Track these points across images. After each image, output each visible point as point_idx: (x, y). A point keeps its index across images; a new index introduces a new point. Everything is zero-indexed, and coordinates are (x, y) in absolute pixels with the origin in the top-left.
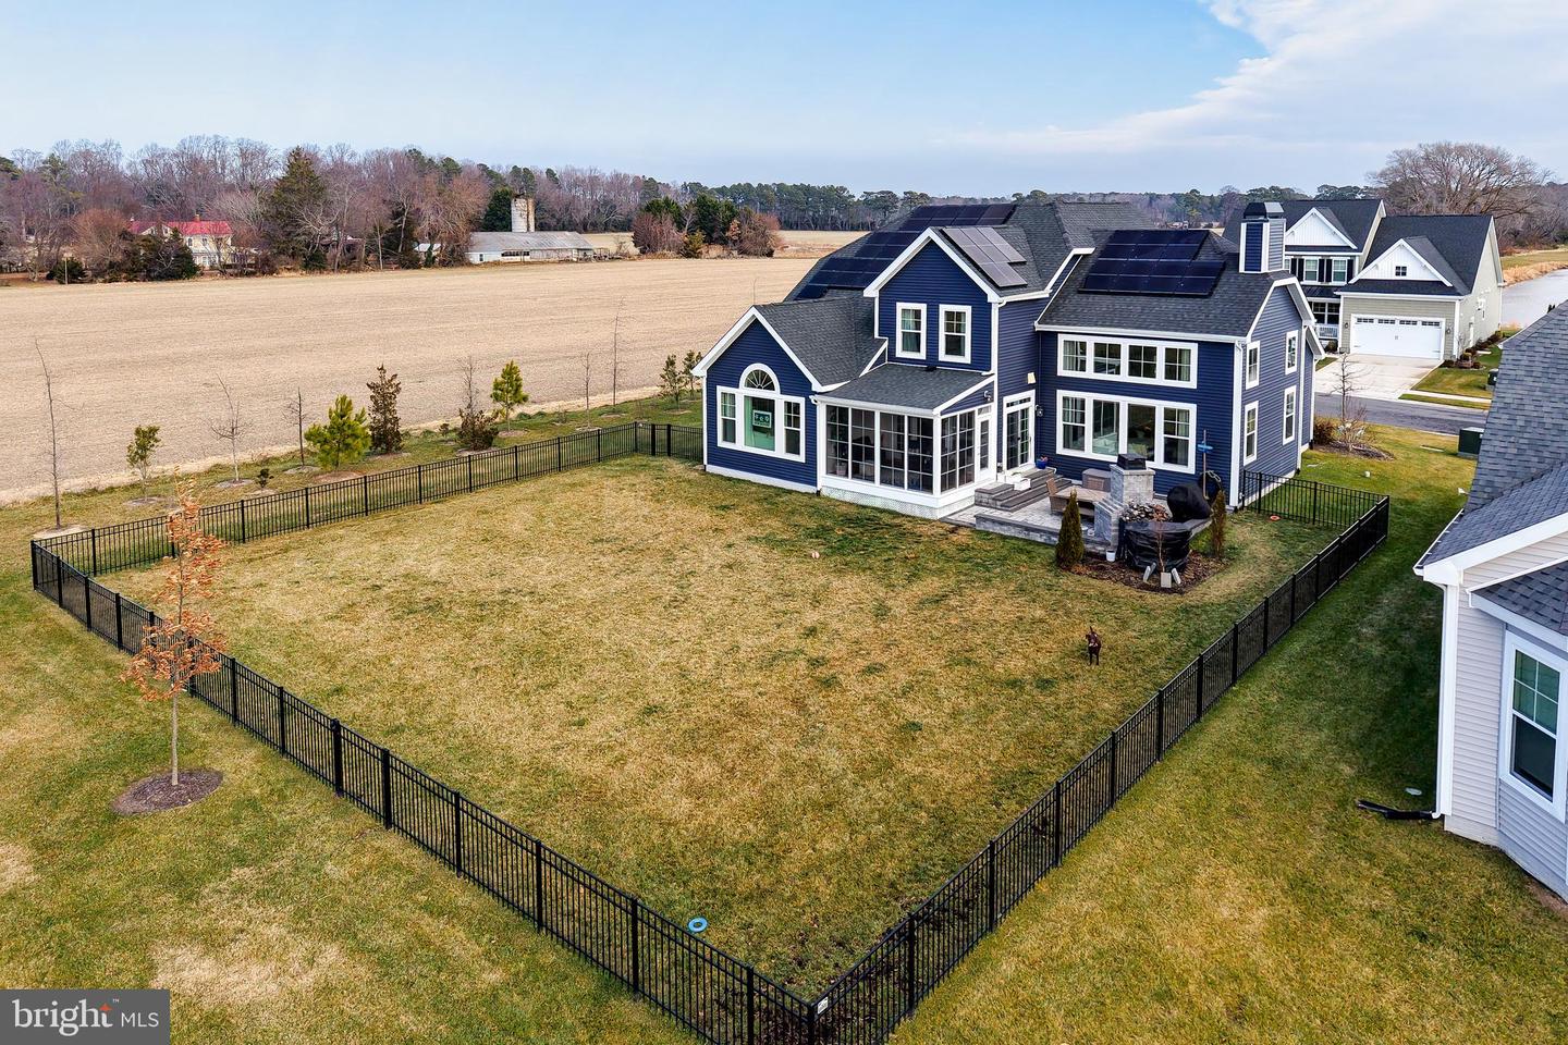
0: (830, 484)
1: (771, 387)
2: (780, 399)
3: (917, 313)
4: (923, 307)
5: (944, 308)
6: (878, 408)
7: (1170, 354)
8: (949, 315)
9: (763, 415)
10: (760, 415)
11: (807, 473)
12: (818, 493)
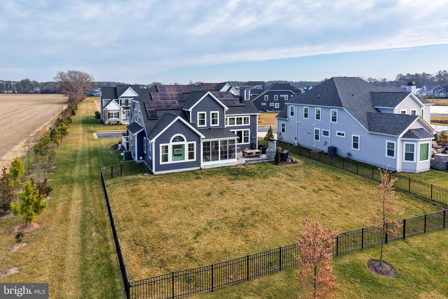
0: (204, 165)
1: (183, 140)
2: (186, 143)
3: (204, 114)
4: (205, 113)
5: (211, 112)
6: (219, 140)
7: (245, 119)
8: (213, 114)
9: (178, 150)
10: (177, 150)
11: (198, 163)
12: (201, 168)
